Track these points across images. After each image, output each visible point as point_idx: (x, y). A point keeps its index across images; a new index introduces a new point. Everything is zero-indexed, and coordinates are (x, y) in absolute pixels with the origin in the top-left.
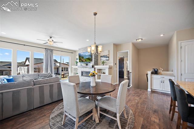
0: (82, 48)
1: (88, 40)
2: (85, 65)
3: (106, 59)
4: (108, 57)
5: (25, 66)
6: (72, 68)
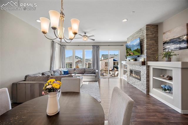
6: (122, 64)
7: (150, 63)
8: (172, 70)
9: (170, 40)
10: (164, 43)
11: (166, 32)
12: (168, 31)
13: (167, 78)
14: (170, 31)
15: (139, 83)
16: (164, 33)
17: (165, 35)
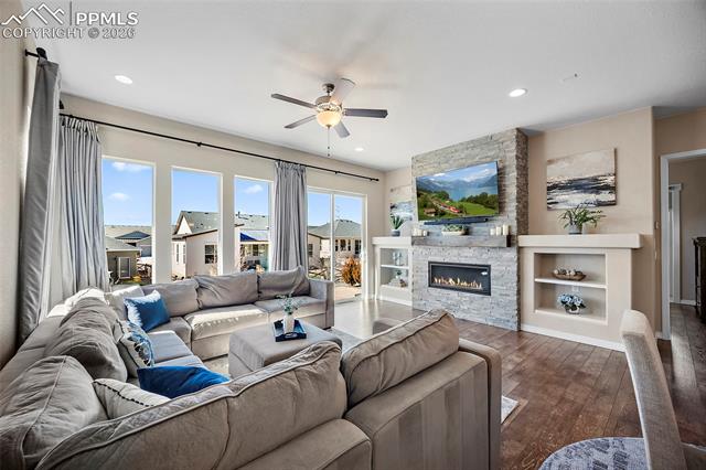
0: (436, 153)
1: (517, 93)
2: (459, 233)
3: (593, 197)
4: (607, 187)
5: (179, 239)
6: (374, 246)
7: (524, 240)
8: (604, 255)
9: (571, 182)
10: (549, 189)
11: (558, 159)
12: (563, 159)
13: (577, 277)
14: (568, 157)
15: (481, 302)
16: (550, 162)
17: (552, 166)
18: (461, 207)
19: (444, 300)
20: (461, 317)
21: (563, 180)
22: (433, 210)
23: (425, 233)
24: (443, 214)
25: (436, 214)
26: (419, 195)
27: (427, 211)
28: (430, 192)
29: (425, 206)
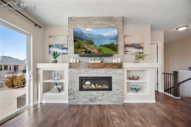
6: (37, 69)
12: (130, 36)
15: (107, 95)
16: (126, 36)
17: (127, 38)
18: (100, 49)
19: (89, 96)
20: (98, 104)
21: (130, 43)
22: (84, 50)
23: (78, 61)
24: (90, 52)
25: (86, 52)
26: (75, 41)
27: (80, 50)
28: (82, 40)
29: (79, 48)
